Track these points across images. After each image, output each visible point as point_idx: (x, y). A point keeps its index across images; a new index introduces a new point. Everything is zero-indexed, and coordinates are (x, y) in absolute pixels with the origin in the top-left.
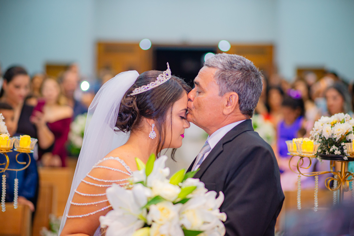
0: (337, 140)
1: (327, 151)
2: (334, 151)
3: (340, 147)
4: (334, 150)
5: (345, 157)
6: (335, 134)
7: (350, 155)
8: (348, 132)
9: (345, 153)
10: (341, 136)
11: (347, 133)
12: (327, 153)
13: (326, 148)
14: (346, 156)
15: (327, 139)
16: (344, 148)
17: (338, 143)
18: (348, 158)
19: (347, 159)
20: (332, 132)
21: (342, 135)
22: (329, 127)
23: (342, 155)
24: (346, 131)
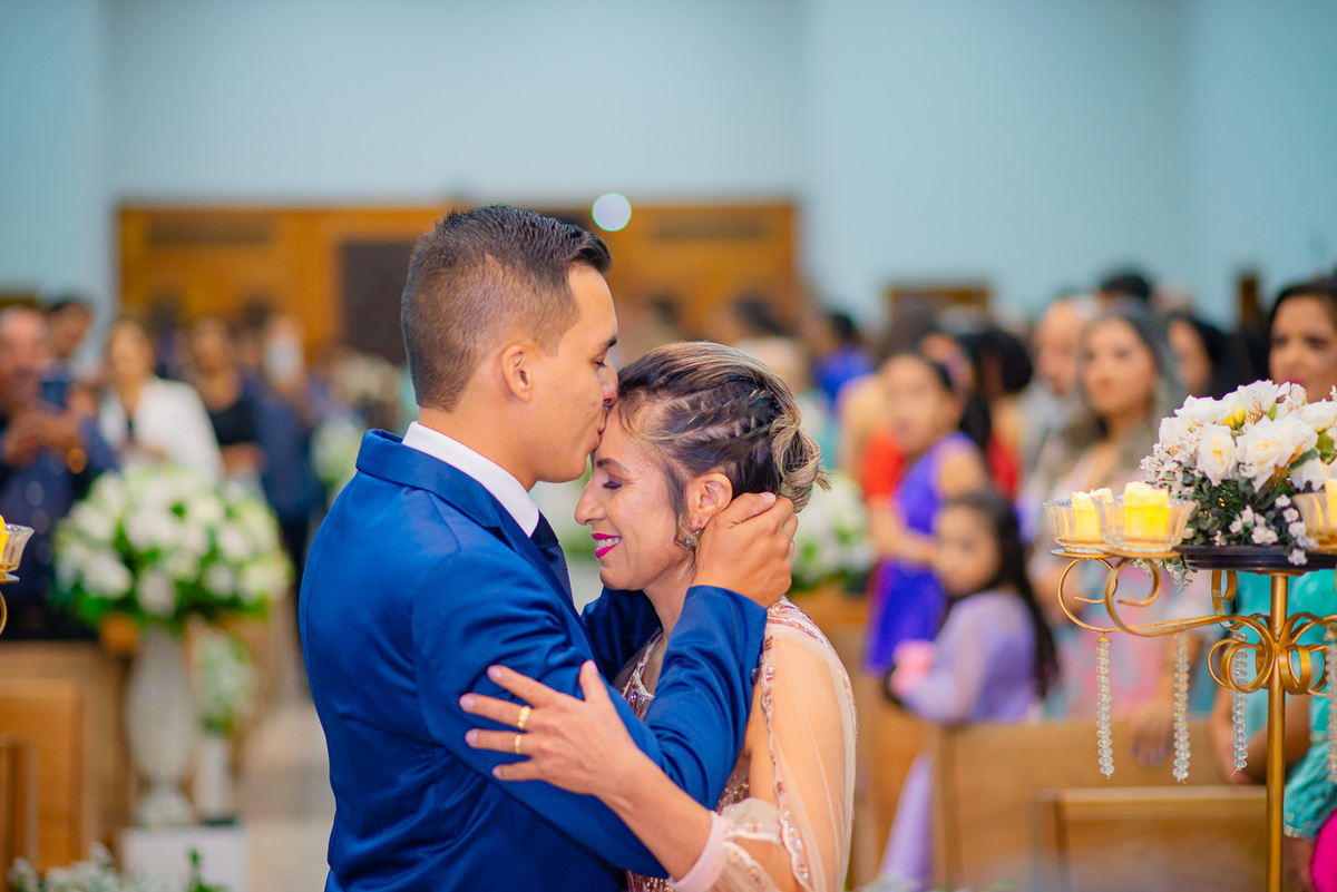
0: (1257, 486)
1: (1219, 533)
2: (1248, 530)
3: (1271, 514)
4: (1249, 526)
5: (1295, 551)
6: (1251, 464)
7: (1322, 542)
8: (1300, 453)
9: (1296, 539)
10: (1272, 472)
11: (1295, 459)
12: (1219, 539)
13: (1215, 522)
14: (1298, 547)
15: (1216, 483)
16: (1288, 519)
17: (1261, 497)
18: (1308, 555)
19: (1304, 561)
20: (1238, 455)
21: (1276, 466)
22: (1222, 436)
23: (1281, 547)
24: (1292, 450)
